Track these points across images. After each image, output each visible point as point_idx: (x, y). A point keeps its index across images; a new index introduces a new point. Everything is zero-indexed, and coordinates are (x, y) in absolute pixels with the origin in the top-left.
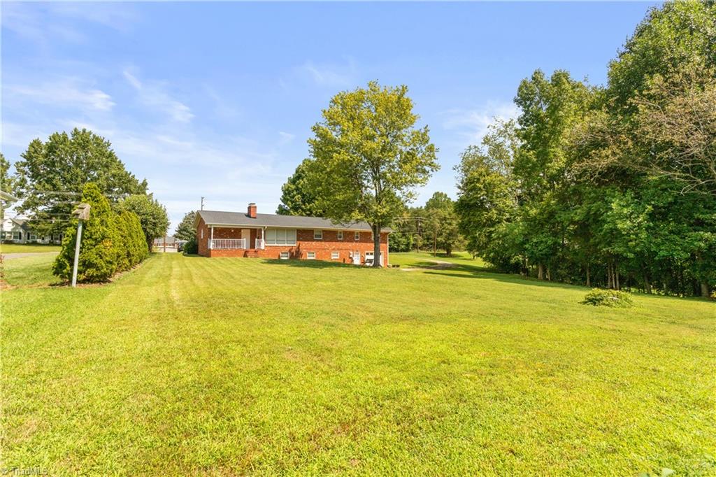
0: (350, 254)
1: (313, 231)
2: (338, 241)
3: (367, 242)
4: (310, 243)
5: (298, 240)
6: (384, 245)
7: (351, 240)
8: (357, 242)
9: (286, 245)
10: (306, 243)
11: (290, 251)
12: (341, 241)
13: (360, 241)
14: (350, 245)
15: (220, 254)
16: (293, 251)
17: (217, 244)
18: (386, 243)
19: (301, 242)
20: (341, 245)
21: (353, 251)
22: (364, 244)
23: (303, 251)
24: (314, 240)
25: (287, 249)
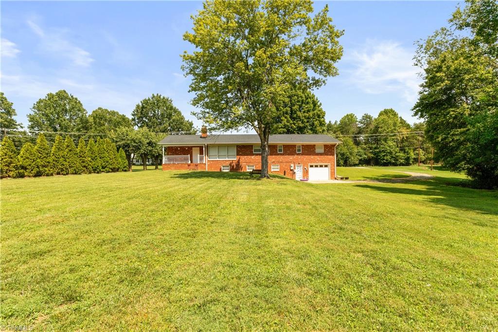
0: (291, 167)
1: (252, 146)
2: (278, 154)
3: (310, 155)
4: (249, 157)
5: (238, 154)
6: (331, 157)
7: (293, 153)
8: (298, 154)
9: (227, 159)
10: (245, 157)
11: (230, 165)
12: (281, 154)
13: (303, 154)
14: (291, 158)
15: (170, 168)
16: (234, 164)
17: (169, 160)
18: (333, 155)
19: (241, 157)
20: (281, 158)
21: (294, 163)
22: (306, 156)
23: (243, 164)
24: (253, 155)
25: (228, 163)
